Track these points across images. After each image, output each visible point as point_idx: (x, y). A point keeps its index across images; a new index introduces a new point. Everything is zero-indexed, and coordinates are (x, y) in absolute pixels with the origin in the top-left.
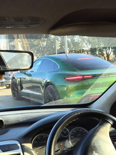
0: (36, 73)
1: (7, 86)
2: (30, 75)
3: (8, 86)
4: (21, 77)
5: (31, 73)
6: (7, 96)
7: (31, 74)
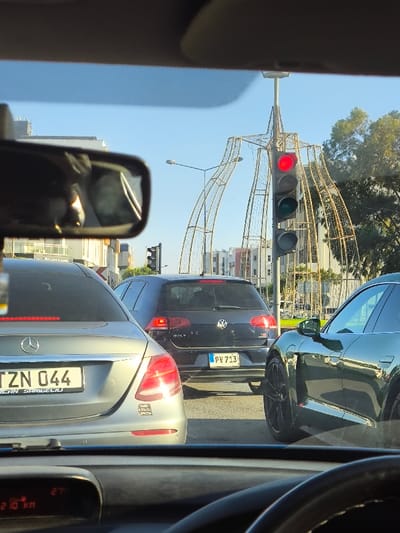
0: (360, 336)
1: (253, 384)
2: (334, 345)
3: (258, 384)
4: (302, 351)
5: (341, 337)
6: (248, 422)
7: (339, 342)
